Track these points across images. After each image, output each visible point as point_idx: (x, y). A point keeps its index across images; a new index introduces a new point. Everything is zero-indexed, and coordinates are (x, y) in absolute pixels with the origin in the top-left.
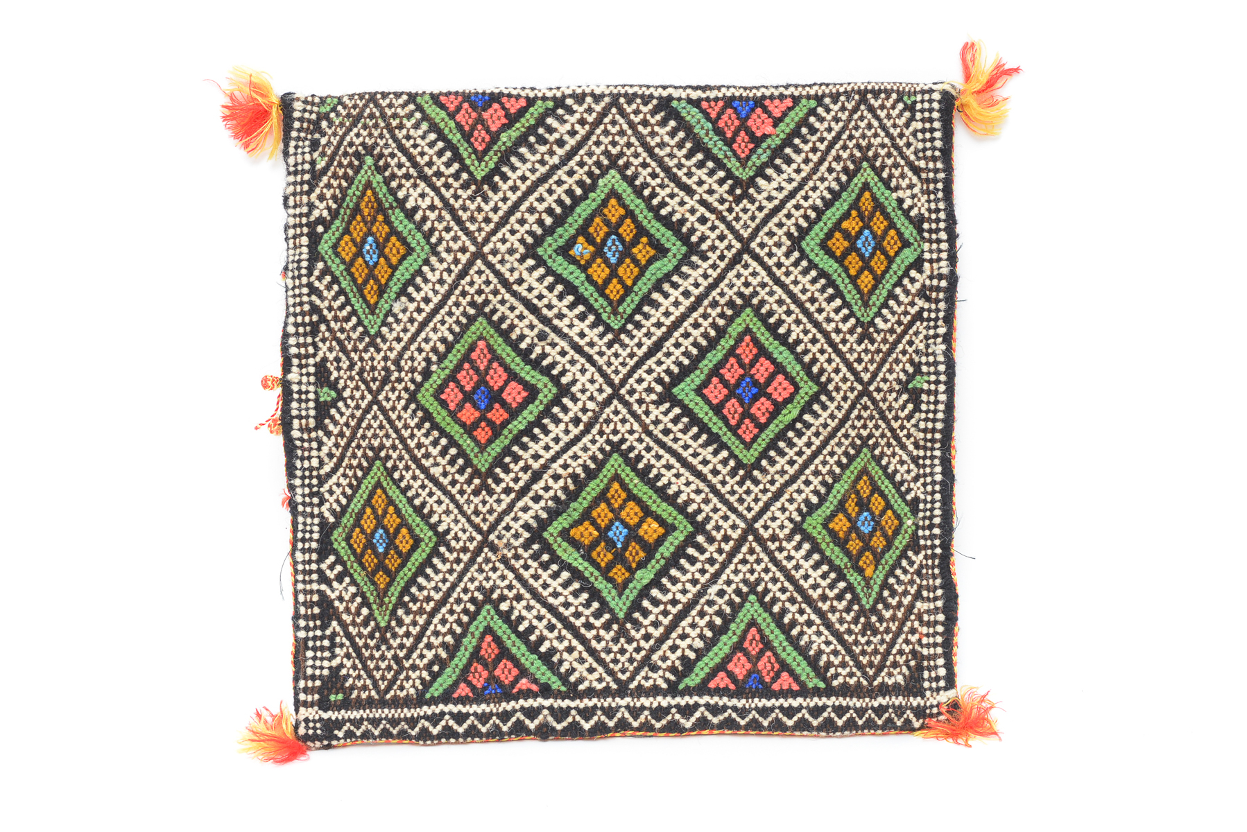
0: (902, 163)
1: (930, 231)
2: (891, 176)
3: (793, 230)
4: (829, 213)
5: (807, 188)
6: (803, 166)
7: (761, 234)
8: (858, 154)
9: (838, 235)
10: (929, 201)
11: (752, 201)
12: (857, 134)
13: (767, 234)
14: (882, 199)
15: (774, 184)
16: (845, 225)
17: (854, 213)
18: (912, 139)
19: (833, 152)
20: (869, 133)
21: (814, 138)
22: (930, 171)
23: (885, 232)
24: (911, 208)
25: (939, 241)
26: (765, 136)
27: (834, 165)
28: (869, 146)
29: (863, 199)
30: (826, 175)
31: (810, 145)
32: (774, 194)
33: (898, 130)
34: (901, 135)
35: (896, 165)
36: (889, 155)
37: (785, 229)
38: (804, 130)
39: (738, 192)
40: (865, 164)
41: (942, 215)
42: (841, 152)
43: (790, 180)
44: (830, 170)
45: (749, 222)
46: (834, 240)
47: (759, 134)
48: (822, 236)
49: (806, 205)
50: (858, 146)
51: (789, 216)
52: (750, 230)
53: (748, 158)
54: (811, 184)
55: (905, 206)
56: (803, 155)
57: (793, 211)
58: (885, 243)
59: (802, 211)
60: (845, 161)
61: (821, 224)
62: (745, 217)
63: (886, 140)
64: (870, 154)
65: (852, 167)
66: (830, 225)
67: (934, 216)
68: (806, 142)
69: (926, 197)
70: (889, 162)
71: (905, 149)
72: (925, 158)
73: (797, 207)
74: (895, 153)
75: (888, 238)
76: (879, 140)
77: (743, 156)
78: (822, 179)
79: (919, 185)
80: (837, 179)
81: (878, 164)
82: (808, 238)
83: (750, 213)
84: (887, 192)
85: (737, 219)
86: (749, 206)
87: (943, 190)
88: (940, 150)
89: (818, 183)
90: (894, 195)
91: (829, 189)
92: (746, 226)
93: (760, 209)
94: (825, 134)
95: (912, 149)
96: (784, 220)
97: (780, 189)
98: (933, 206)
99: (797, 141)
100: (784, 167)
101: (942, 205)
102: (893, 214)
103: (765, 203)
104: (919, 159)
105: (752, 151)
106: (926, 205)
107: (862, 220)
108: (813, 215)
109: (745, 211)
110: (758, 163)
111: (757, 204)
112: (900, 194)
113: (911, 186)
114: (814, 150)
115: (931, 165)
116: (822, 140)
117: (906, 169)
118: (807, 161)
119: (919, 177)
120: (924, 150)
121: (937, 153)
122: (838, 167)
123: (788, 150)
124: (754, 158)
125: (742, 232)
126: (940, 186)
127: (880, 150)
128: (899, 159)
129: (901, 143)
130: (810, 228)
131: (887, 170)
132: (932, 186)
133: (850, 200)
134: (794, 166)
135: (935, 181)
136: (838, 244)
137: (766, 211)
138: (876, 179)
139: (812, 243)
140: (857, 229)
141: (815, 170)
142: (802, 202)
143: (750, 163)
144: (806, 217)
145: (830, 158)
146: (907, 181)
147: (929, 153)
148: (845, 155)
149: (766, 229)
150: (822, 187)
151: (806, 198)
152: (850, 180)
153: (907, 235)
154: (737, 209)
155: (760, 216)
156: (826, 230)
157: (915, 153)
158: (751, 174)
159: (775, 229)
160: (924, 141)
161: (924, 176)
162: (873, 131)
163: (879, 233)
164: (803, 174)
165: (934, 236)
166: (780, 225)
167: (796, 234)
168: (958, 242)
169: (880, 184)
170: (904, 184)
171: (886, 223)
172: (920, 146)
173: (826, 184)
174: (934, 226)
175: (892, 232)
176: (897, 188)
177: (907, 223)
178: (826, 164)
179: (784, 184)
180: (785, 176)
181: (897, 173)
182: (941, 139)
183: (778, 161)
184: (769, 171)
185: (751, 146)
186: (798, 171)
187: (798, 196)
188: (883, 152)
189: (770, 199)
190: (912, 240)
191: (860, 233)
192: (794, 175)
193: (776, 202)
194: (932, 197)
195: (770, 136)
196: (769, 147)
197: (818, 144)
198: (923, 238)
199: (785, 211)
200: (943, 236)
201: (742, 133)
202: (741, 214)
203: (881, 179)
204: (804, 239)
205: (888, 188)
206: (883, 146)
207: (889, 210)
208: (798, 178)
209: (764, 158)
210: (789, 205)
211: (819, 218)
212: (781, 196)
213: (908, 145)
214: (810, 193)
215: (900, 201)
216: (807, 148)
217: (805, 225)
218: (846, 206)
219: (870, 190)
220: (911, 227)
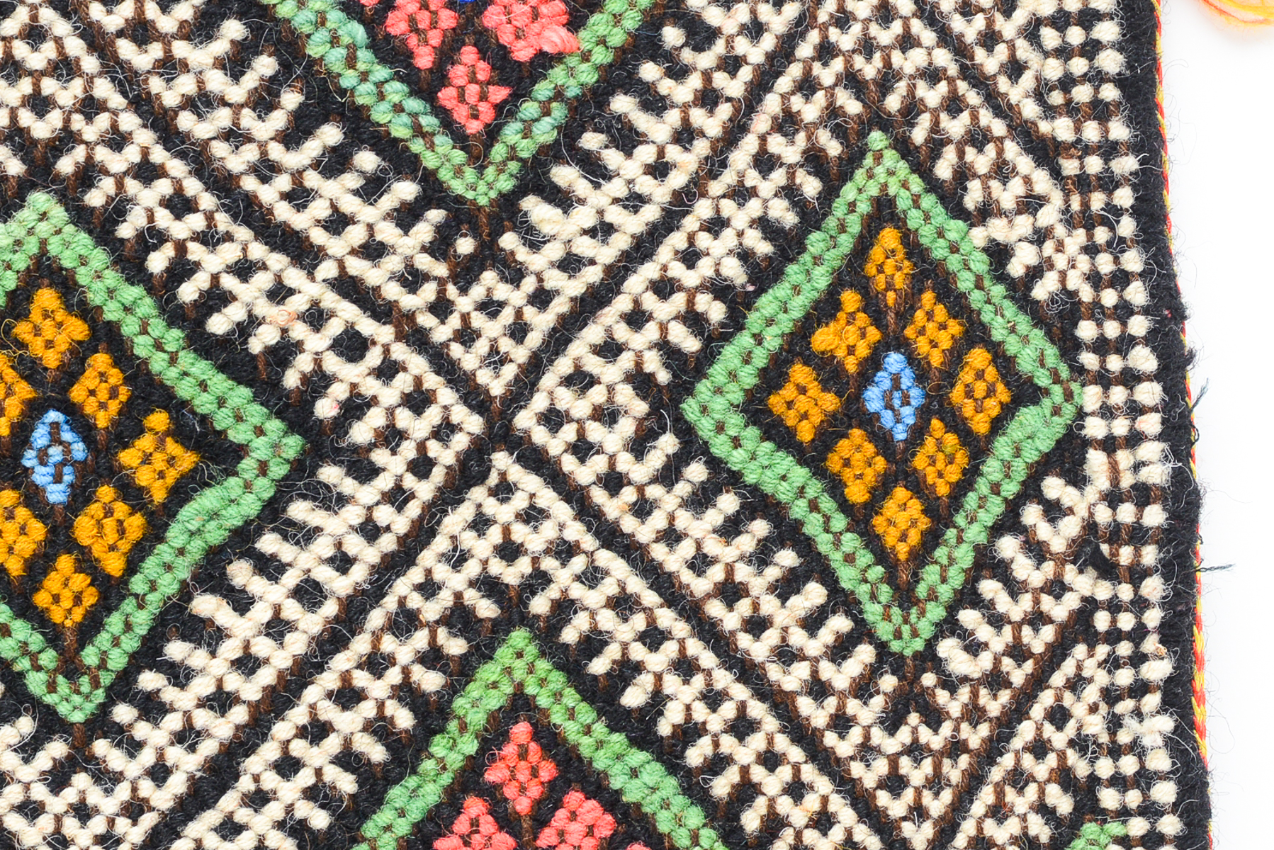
0: (999, 127)
1: (1102, 346)
2: (963, 174)
3: (653, 363)
4: (767, 304)
5: (690, 223)
6: (673, 153)
7: (549, 380)
8: (853, 107)
9: (800, 373)
10: (1091, 250)
11: (514, 274)
12: (846, 40)
13: (568, 381)
14: (939, 251)
15: (584, 217)
16: (823, 339)
17: (850, 299)
18: (1024, 51)
19: (772, 104)
20: (885, 36)
21: (706, 60)
22: (1087, 150)
23: (956, 357)
24: (1035, 273)
25: (1130, 378)
26: (545, 61)
27: (776, 144)
28: (888, 78)
29: (877, 254)
30: (752, 178)
31: (695, 81)
32: (585, 247)
33: (979, 22)
34: (990, 39)
35: (978, 138)
36: (954, 105)
37: (626, 361)
38: (672, 35)
39: (465, 246)
40: (877, 139)
41: (1137, 294)
42: (797, 102)
43: (634, 201)
44: (764, 162)
45: (506, 345)
46: (788, 392)
47: (523, 53)
48: (748, 378)
49: (691, 278)
50: (851, 80)
51: (637, 318)
52: (509, 371)
53: (492, 133)
54: (703, 209)
55: (1016, 268)
56: (673, 117)
57: (650, 302)
58: (957, 394)
59: (679, 300)
60: (810, 129)
61: (744, 340)
62: (491, 329)
63: (943, 58)
64: (893, 103)
65: (833, 148)
66: (773, 342)
67: (1109, 298)
68: (678, 72)
69: (1080, 236)
70: (956, 127)
71: (1003, 84)
72: (1070, 108)
73: (664, 288)
74: (973, 98)
75: (966, 376)
76: (915, 59)
77: (474, 127)
78: (741, 194)
79: (1057, 198)
80: (790, 192)
81: (919, 135)
82: (703, 388)
83: (507, 316)
84: (955, 228)
85: (467, 336)
86: (502, 291)
87: (1136, 212)
88: (1119, 81)
89: (728, 207)
90: (979, 236)
91: (764, 225)
92: (496, 359)
93: (542, 298)
94: (742, 46)
95: (1027, 81)
96: (622, 333)
97: (603, 230)
98: (1105, 264)
99: (649, 71)
100: (613, 158)
101: (1133, 261)
102: (976, 298)
103: (555, 279)
104: (1050, 112)
105: (505, 111)
106: (1084, 263)
107: (878, 320)
108: (716, 311)
109: (490, 307)
110: (526, 149)
111: (529, 284)
112: (997, 229)
113: (1031, 204)
114: (708, 98)
115: (1091, 132)
116: (731, 64)
117: (1012, 150)
118: (685, 135)
119: (1056, 173)
120: (1067, 83)
121: (1110, 93)
122: (789, 151)
123: (622, 104)
124: (511, 132)
125: (484, 377)
126: (1124, 197)
127: (922, 90)
128: (986, 118)
129: (990, 62)
130: (708, 355)
131: (950, 154)
132: (1097, 201)
133: (834, 258)
134: (645, 154)
135: (1108, 183)
136: (802, 403)
137: (560, 306)
138: (916, 184)
139: (718, 404)
140: (863, 351)
141: (715, 164)
142: (677, 270)
143: (499, 151)
144: (693, 319)
145: (761, 123)
146: (1017, 187)
147: (1082, 93)
148: (810, 110)
149: (563, 365)
150: (740, 216)
151: (690, 257)
152: (830, 192)
153: (1026, 363)
154: (464, 304)
155: (542, 322)
156: (760, 359)
157: (1039, 94)
158: (506, 184)
159: (593, 365)
160: (1064, 53)
161: (1070, 167)
162: (897, 27)
163: (936, 359)
164: (677, 180)
165: (1115, 363)
166: (610, 350)
167: (663, 377)
168: (1195, 378)
169: (929, 201)
170: (1008, 196)
171: (955, 328)
172: (1053, 70)
173: (754, 208)
174: (1112, 329)
175: (978, 357)
176: (986, 212)
177: (1024, 324)
178: (749, 145)
179: (615, 215)
180: (616, 188)
181: (982, 162)
182: (1120, 47)
183: (591, 141)
184: (565, 175)
185: (499, 94)
186: (659, 169)
187: (665, 253)
188: (933, 96)
189: (571, 264)
190: (1043, 380)
191: (873, 363)
192: (646, 185)
193: (592, 275)
194: (1101, 235)
195: (558, 58)
196: (559, 95)
197: (720, 79)
198: (1079, 371)
199: (622, 304)
200: (1143, 359)
201: (469, 54)
202: (478, 320)
203: (933, 185)
204: (689, 390)
205: (957, 210)
206: (932, 75)
207: (965, 283)
208: (660, 192)
209: (545, 132)
210: (636, 283)
211: (735, 322)
212: (607, 253)
213: (1015, 69)
214: (704, 240)
215: (999, 254)
216: (683, 92)
217: (690, 343)
218: (822, 279)
219: (898, 221)
220: (1037, 335)
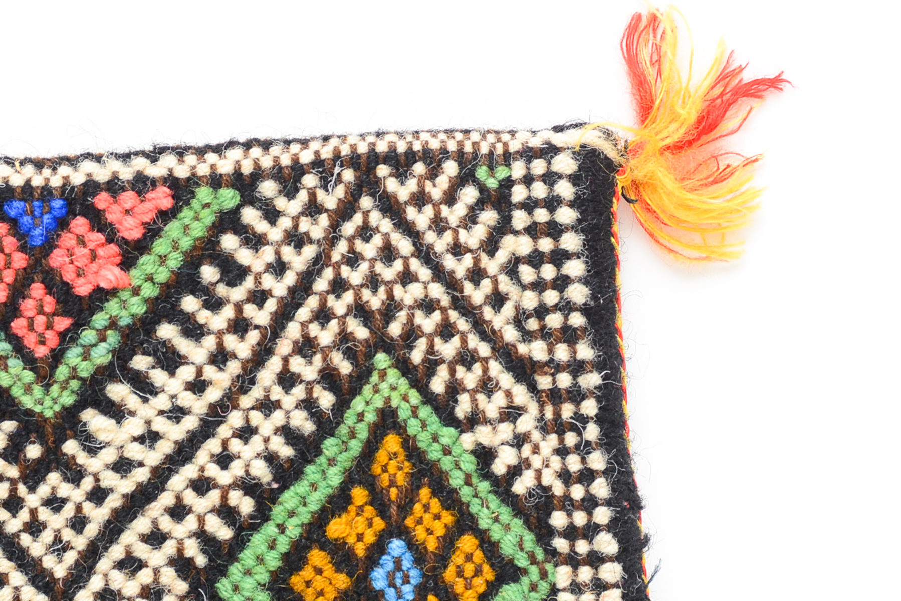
0: (484, 349)
1: (571, 533)
2: (454, 388)
3: (192, 549)
4: (289, 498)
5: (224, 431)
6: (210, 372)
7: (104, 564)
8: (361, 332)
9: (317, 557)
10: (562, 452)
11: (75, 475)
12: (355, 277)
13: (120, 565)
14: (434, 453)
15: (133, 426)
16: (336, 528)
17: (359, 494)
18: (505, 285)
19: (293, 330)
20: (388, 273)
21: (238, 293)
22: (558, 368)
23: (449, 543)
24: (515, 472)
25: (595, 560)
26: (101, 296)
27: (297, 364)
28: (391, 308)
29: (382, 456)
30: (277, 393)
31: (228, 312)
32: (135, 451)
33: (468, 261)
34: (476, 275)
35: (467, 358)
36: (446, 330)
37: (169, 548)
38: (209, 273)
39: (33, 451)
40: (382, 359)
41: (601, 488)
42: (314, 329)
43: (177, 413)
44: (287, 380)
45: (68, 535)
46: (307, 573)
47: (83, 289)
48: (273, 561)
49: (224, 478)
50: (360, 310)
51: (178, 512)
52: (70, 557)
53: (57, 357)
54: (235, 419)
55: (499, 468)
56: (210, 342)
57: (190, 498)
58: (449, 574)
59: (214, 496)
60: (326, 352)
61: (270, 529)
62: (55, 521)
63: (437, 291)
64: (395, 329)
65: (345, 367)
66: (294, 530)
67: (577, 492)
68: (214, 304)
69: (553, 439)
70: (448, 349)
71: (488, 313)
72: (544, 333)
73: (202, 486)
74: (462, 324)
75: (457, 559)
76: (415, 292)
77: (41, 351)
78: (267, 406)
79: (533, 408)
80: (308, 404)
81: (417, 356)
82: (235, 570)
83: (69, 511)
84: (448, 434)
85: (34, 527)
86: (65, 490)
87: (600, 419)
88: (585, 310)
89: (256, 418)
90: (468, 440)
91: (287, 432)
92: (59, 547)
93: (98, 495)
94: (268, 282)
95: (508, 310)
96: (166, 524)
97: (150, 438)
98: (574, 463)
99: (190, 303)
100: (158, 376)
101: (598, 461)
102: (465, 493)
103: (109, 479)
104: (527, 336)
105: (68, 338)
106: (556, 463)
107: (382, 512)
108: (245, 505)
109: (55, 503)
110: (85, 369)
111: (88, 483)
112: (483, 435)
113: (511, 413)
114: (240, 326)
115: (562, 353)
116: (259, 297)
117: (495, 368)
118: (220, 357)
119: (533, 388)
120: (541, 311)
121: (577, 320)
122: (308, 370)
123: (167, 331)
124: (73, 356)
125: (49, 562)
126: (590, 407)
127: (420, 318)
128: (473, 341)
129: (477, 295)
130: (239, 543)
131: (443, 372)
132: (567, 411)
133: (346, 460)
134: (186, 373)
135: (576, 395)
136: (319, 583)
137: (113, 502)
138: (415, 397)
139: (248, 584)
140: (370, 538)
141: (245, 382)
142: (213, 470)
143: (62, 372)
144: (226, 512)
145: (284, 346)
146: (499, 399)
147: (554, 320)
148: (326, 336)
149: (116, 552)
150: (266, 425)
151: (224, 460)
152: (342, 405)
153: (508, 547)
154: (32, 500)
155: (98, 515)
156: (283, 545)
157: (518, 321)
158: (68, 399)
159: (142, 551)
160: (539, 286)
161: (544, 382)
162: (398, 265)
163: (432, 545)
164: (213, 395)
165: (582, 547)
166: (156, 538)
167: (201, 561)
168: (650, 559)
169: (425, 412)
170: (492, 406)
171: (448, 518)
172: (530, 300)
173: (278, 418)
174: (580, 518)
175: (467, 543)
176: (474, 420)
177: (505, 514)
178: (274, 365)
179: (161, 425)
180: (162, 402)
181: (470, 378)
182: (585, 281)
183: (140, 362)
184: (118, 391)
185: (63, 323)
186: (198, 386)
187: (202, 456)
188: (428, 323)
189: (123, 466)
190: (522, 561)
191: (378, 549)
192: (187, 399)
193: (141, 475)
194: (571, 439)
195: (113, 293)
196: (113, 324)
197: (250, 310)
198: (552, 553)
199: (166, 499)
200: (607, 544)
201: (37, 290)
202: (44, 514)
203: (429, 398)
204: (223, 572)
205: (449, 419)
206: (428, 306)
207: (456, 480)
208: (199, 405)
209: (101, 355)
210: (178, 482)
211: (262, 514)
212: (154, 457)
213: (497, 300)
214: (236, 445)
215: (484, 455)
216: (218, 320)
217: (224, 533)
218: (335, 478)
219: (400, 428)
220: (517, 524)
